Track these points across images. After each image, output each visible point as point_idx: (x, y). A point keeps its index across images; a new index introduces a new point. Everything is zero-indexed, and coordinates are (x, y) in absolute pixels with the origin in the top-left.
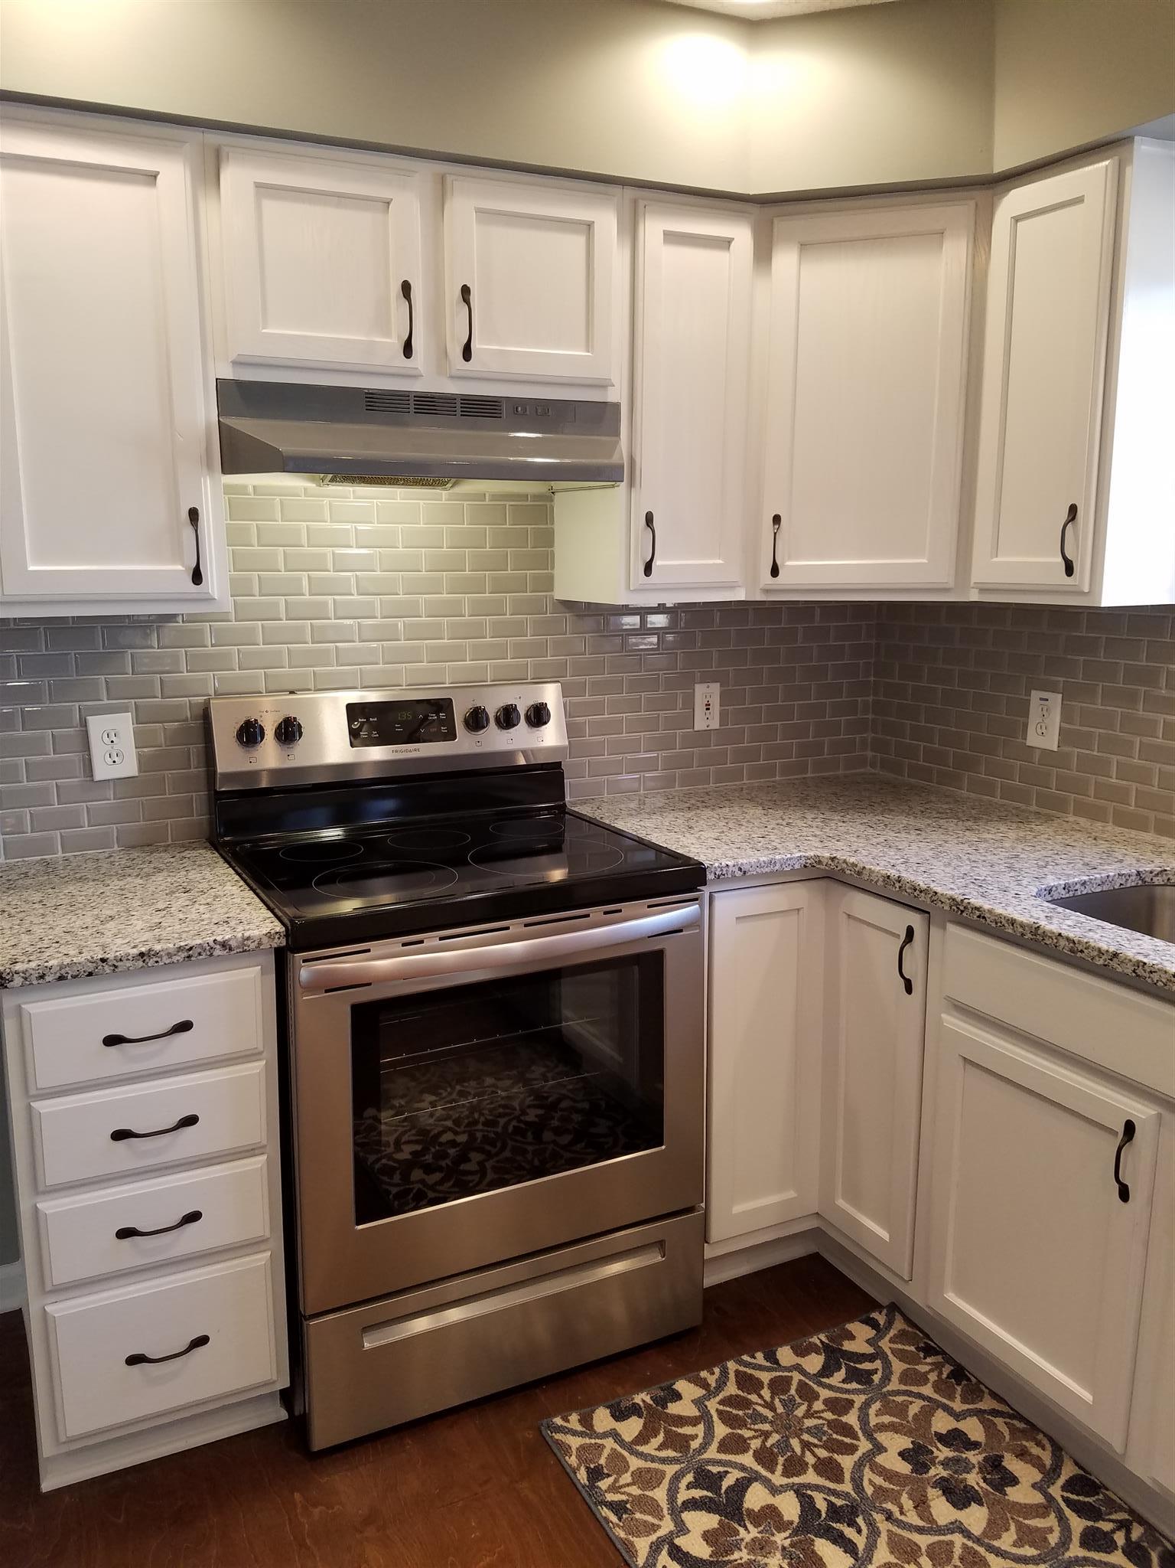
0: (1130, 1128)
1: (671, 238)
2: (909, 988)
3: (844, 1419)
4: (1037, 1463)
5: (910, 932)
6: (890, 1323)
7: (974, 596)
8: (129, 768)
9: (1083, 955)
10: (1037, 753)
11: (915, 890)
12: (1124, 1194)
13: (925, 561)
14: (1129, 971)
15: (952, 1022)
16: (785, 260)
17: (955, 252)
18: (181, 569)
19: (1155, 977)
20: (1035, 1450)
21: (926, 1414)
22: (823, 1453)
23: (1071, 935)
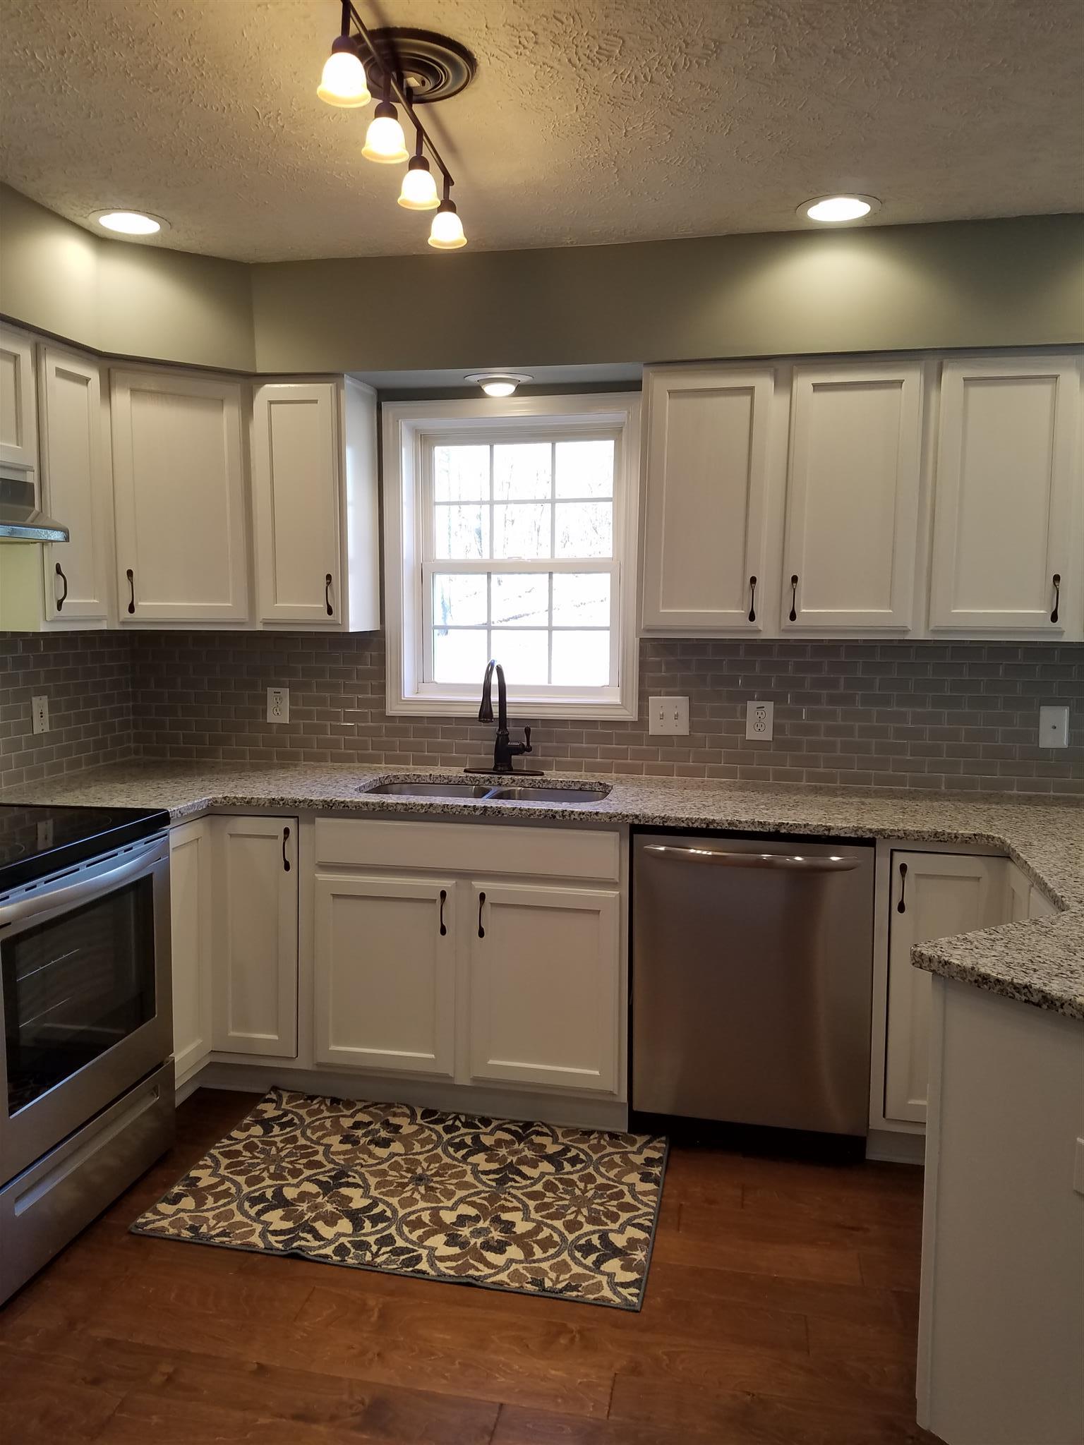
0: (443, 894)
1: (61, 373)
2: (287, 867)
3: (299, 1143)
4: (404, 1115)
5: (287, 831)
6: (280, 1097)
7: (260, 627)
9: (412, 810)
10: (275, 727)
11: (296, 802)
12: (443, 931)
13: (230, 605)
14: (439, 811)
15: (322, 877)
16: (121, 399)
19: (454, 810)
20: (399, 1111)
21: (336, 1122)
22: (304, 1161)
23: (404, 802)
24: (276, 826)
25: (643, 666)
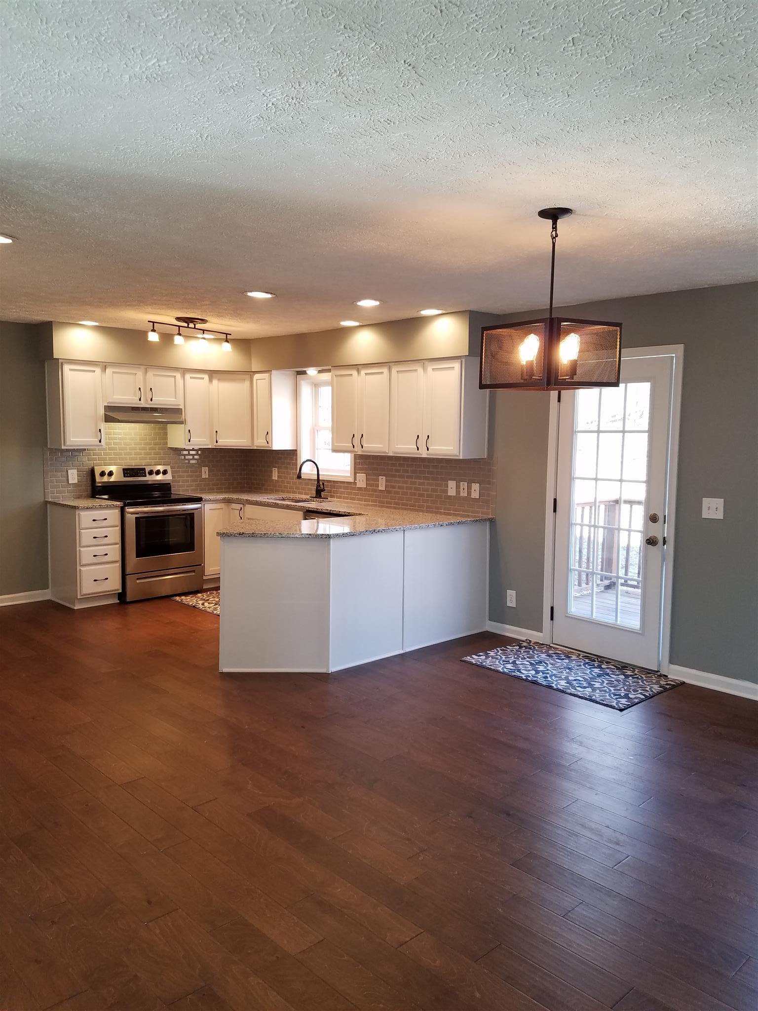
1: (191, 378)
5: (241, 508)
7: (257, 448)
8: (76, 481)
10: (274, 481)
13: (246, 441)
16: (215, 382)
17: (247, 383)
18: (97, 440)
24: (238, 506)
25: (355, 463)
